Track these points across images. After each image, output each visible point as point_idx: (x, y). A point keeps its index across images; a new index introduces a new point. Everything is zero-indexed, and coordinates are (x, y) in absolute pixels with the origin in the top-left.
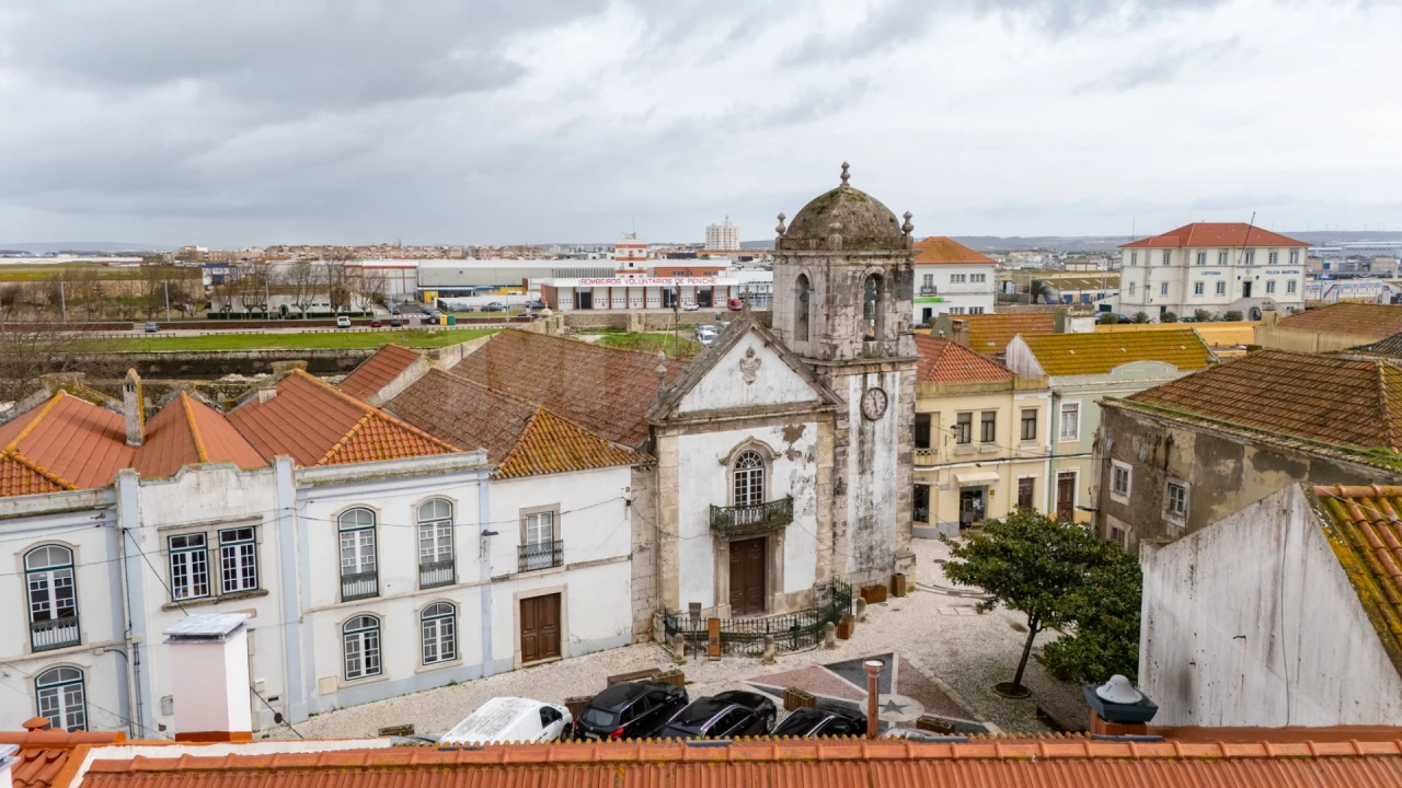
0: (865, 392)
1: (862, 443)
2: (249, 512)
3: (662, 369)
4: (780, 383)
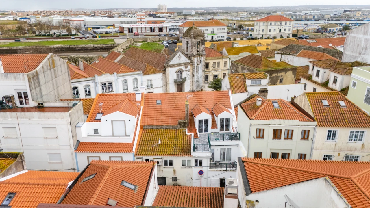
0: (197, 60)
1: (197, 69)
2: (111, 80)
3: (166, 58)
4: (184, 59)
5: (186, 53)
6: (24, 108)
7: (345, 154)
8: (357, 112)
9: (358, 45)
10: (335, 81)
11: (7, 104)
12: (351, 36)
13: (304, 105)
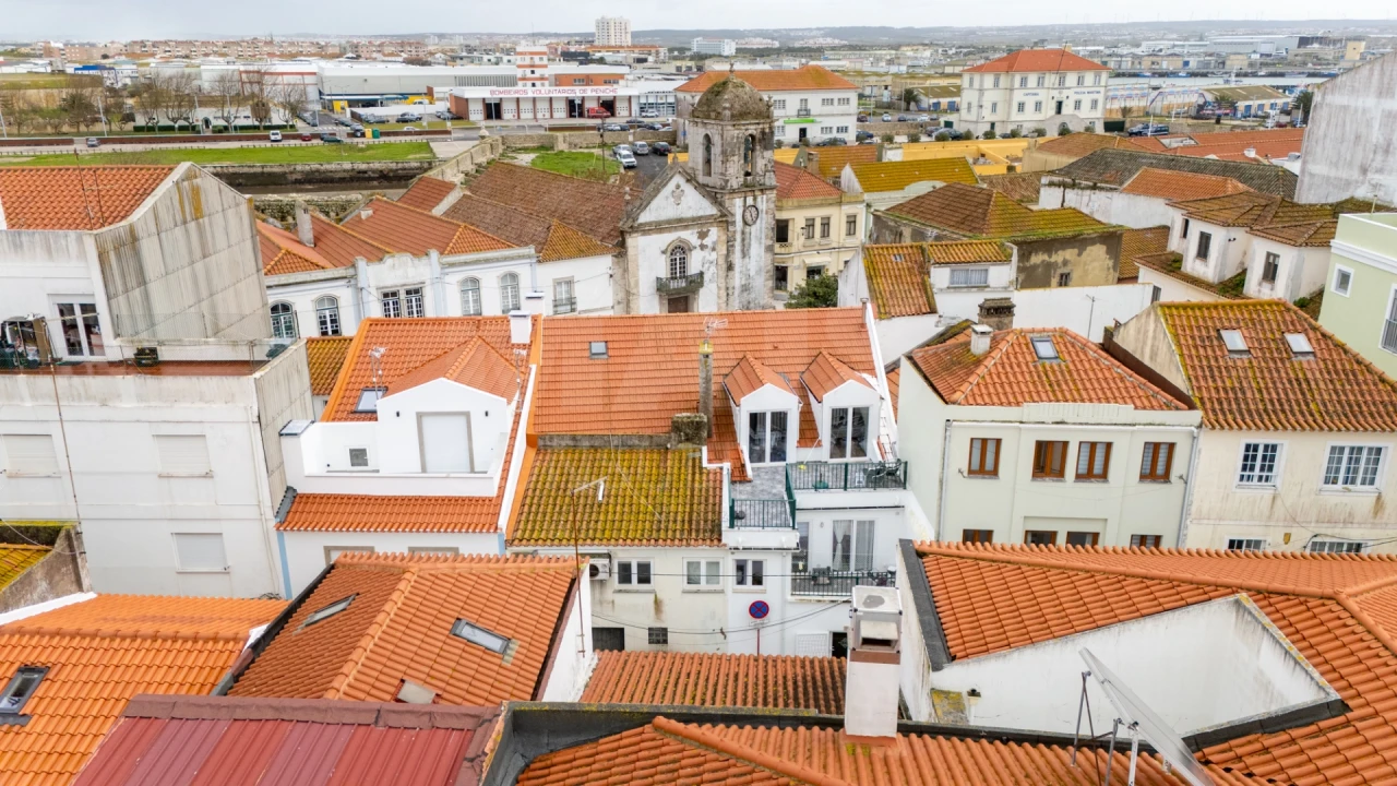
0: (745, 208)
1: (743, 240)
2: (418, 280)
3: (627, 197)
4: (695, 204)
5: (702, 179)
6: (84, 367)
7: (1310, 535)
8: (1355, 375)
9: (1358, 137)
10: (1270, 272)
11: (20, 350)
12: (1329, 105)
13: (1152, 350)
